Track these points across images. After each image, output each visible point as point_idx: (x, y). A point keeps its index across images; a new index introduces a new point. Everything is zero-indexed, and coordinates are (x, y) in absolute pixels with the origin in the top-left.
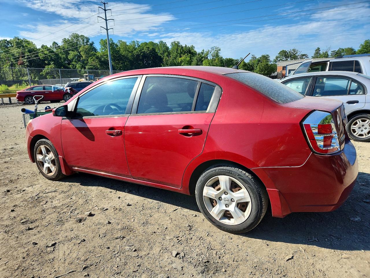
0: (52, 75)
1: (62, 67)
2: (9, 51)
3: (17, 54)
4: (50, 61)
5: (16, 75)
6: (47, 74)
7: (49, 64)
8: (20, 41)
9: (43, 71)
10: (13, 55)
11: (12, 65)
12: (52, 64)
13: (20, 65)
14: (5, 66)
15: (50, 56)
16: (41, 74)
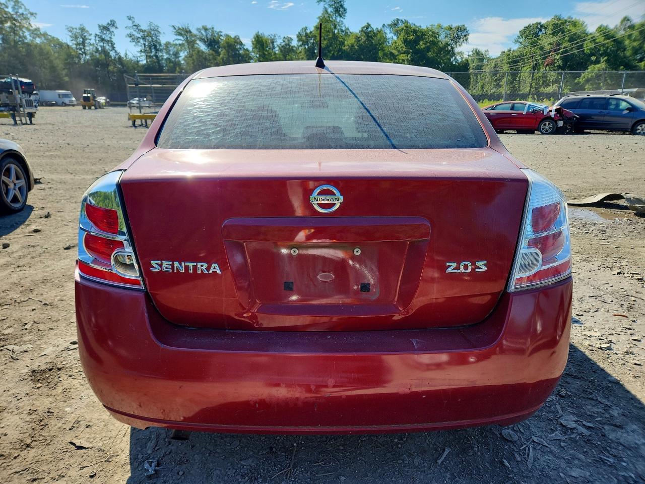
0: (596, 84)
1: (622, 67)
2: (538, 42)
3: (549, 47)
4: (601, 55)
5: (536, 84)
6: (588, 81)
7: (597, 62)
8: (561, 22)
9: (583, 75)
10: (542, 49)
11: (536, 67)
12: (602, 61)
13: (547, 65)
14: (525, 68)
15: (603, 45)
16: (576, 81)
